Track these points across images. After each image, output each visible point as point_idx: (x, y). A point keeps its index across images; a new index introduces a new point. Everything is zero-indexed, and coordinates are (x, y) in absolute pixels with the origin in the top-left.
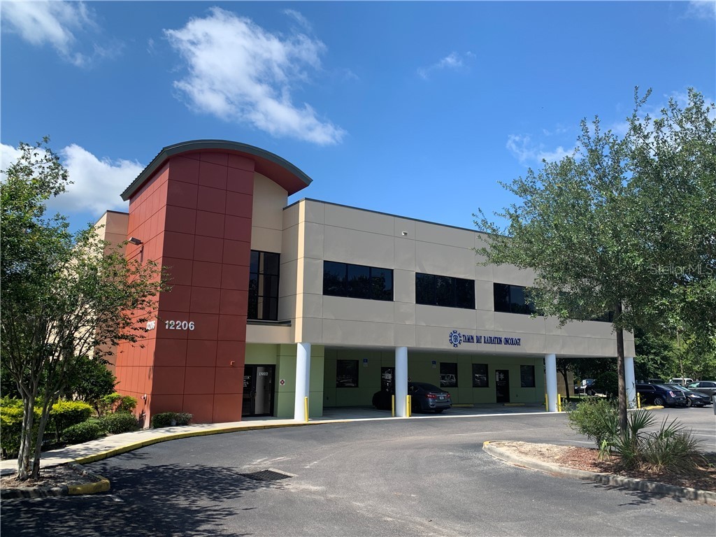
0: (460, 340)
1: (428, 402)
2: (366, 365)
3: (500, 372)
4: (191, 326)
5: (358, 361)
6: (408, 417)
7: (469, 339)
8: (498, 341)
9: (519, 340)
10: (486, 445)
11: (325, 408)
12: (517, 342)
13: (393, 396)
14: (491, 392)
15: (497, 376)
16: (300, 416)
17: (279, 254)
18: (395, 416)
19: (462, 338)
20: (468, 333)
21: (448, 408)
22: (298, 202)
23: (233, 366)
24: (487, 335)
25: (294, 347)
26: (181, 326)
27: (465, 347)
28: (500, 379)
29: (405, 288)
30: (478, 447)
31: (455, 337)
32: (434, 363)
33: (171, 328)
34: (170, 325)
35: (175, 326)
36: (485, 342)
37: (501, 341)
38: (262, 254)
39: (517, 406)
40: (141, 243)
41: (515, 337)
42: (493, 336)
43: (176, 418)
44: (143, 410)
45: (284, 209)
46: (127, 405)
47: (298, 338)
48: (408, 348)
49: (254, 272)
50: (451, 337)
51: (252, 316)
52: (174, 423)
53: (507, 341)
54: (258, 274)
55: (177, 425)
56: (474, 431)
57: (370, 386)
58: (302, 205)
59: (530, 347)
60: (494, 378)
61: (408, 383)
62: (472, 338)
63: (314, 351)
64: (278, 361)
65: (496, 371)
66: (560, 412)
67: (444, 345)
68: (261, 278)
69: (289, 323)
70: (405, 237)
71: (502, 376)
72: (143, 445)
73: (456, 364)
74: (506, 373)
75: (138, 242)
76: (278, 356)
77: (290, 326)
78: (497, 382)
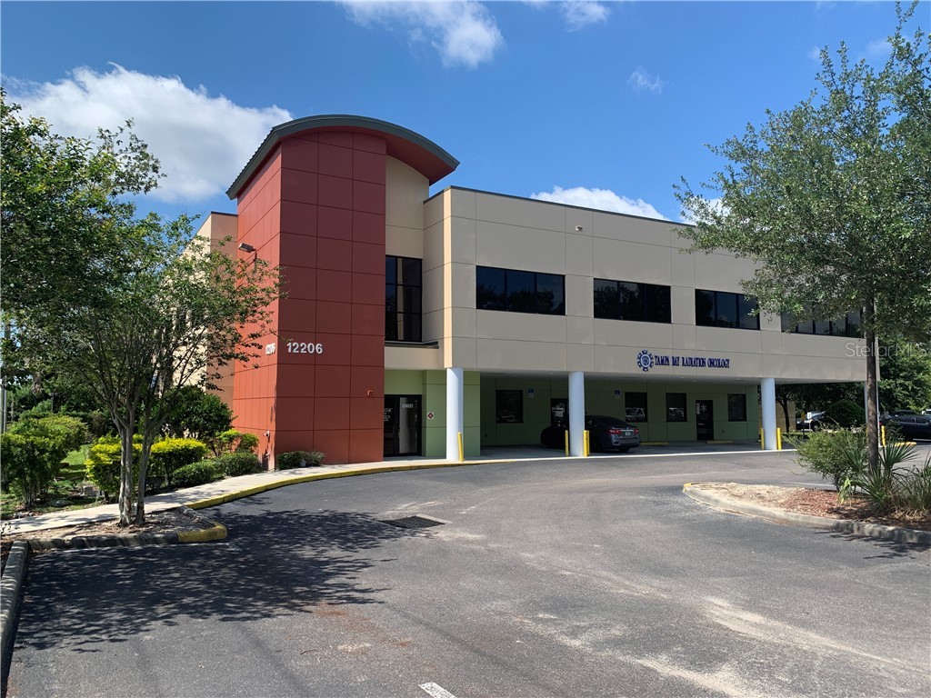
0: (652, 362)
1: (610, 439)
2: (531, 395)
3: (702, 402)
4: (318, 348)
5: (521, 392)
6: (586, 457)
7: (662, 361)
8: (701, 362)
9: (728, 360)
10: (687, 487)
11: (482, 447)
12: (725, 364)
13: (567, 432)
14: (690, 427)
15: (698, 408)
16: (453, 455)
17: (421, 260)
18: (570, 455)
19: (654, 360)
20: (661, 354)
21: (636, 445)
22: (443, 192)
23: (370, 396)
24: (687, 355)
25: (444, 372)
26: (306, 349)
27: (658, 371)
28: (701, 411)
29: (580, 298)
30: (677, 490)
31: (644, 359)
32: (618, 392)
33: (294, 351)
34: (293, 348)
35: (300, 349)
36: (683, 365)
37: (704, 362)
38: (400, 261)
39: (723, 444)
40: (253, 250)
41: (722, 357)
42: (693, 357)
43: (305, 457)
44: (265, 449)
45: (425, 202)
46: (248, 444)
47: (448, 362)
48: (585, 373)
49: (391, 284)
50: (639, 358)
51: (391, 337)
52: (304, 463)
53: (712, 363)
54: (396, 285)
55: (308, 466)
56: (671, 472)
57: (537, 422)
58: (447, 195)
59: (740, 370)
60: (694, 410)
61: (586, 417)
62: (667, 360)
63: (467, 378)
64: (425, 390)
65: (697, 401)
66: (780, 450)
67: (631, 369)
68: (400, 289)
69: (435, 344)
70: (579, 233)
71: (704, 408)
72: (267, 489)
73: (646, 394)
74: (709, 404)
75: (250, 249)
76: (424, 384)
77: (438, 348)
78: (697, 415)
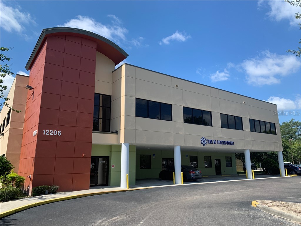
0: (206, 142)
1: (190, 176)
2: (154, 157)
3: (216, 160)
4: (59, 133)
5: (150, 155)
6: (182, 184)
7: (210, 142)
8: (223, 143)
9: (233, 142)
10: (254, 203)
11: (137, 180)
12: (232, 144)
13: (174, 173)
14: (213, 170)
15: (216, 162)
16: (124, 186)
17: (110, 96)
18: (175, 184)
19: (207, 141)
20: (210, 139)
21: (199, 178)
22: (121, 66)
23: (84, 157)
24: (219, 140)
25: (120, 146)
26: (53, 133)
27: (209, 146)
28: (217, 163)
29: (178, 115)
32: (187, 156)
33: (47, 134)
34: (46, 132)
35: (49, 133)
36: (218, 144)
37: (225, 143)
38: (101, 96)
39: (227, 176)
40: (33, 89)
41: (231, 141)
42: (221, 140)
43: (48, 189)
44: (28, 185)
45: (113, 72)
46: (19, 183)
47: (122, 140)
48: (181, 146)
49: (97, 106)
50: (202, 140)
51: (96, 129)
52: (47, 192)
53: (228, 143)
54: (99, 106)
55: (49, 193)
57: (157, 167)
58: (123, 68)
59: (238, 147)
60: (214, 163)
61: (182, 166)
62: (212, 141)
63: (131, 148)
64: (111, 154)
66: (254, 179)
67: (198, 145)
68: (101, 108)
69: (117, 133)
70: (177, 88)
72: (16, 212)
73: (197, 156)
74: (219, 160)
75: (31, 88)
76: (111, 151)
77: (118, 134)
78: (215, 165)
